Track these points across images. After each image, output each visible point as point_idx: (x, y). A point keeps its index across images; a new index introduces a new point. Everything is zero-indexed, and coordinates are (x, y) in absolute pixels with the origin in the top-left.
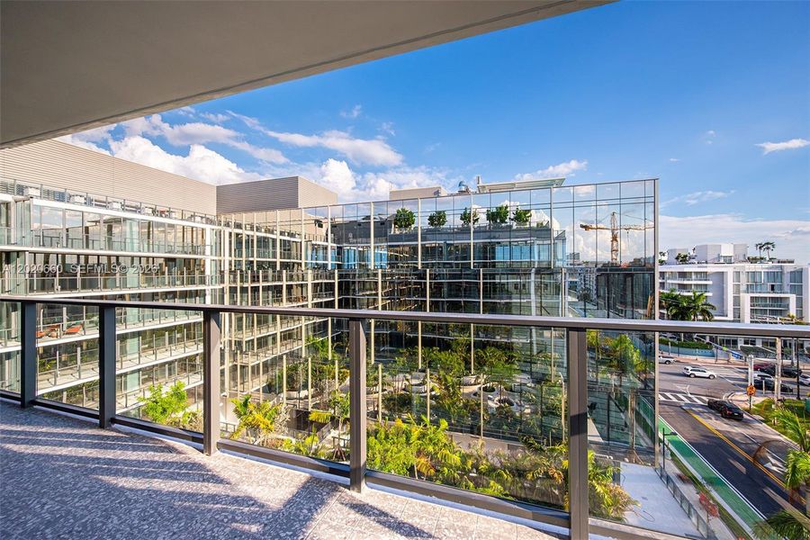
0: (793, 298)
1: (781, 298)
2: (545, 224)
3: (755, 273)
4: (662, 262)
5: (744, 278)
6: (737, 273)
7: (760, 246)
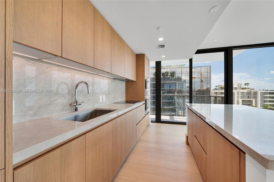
0: (254, 100)
1: (251, 100)
2: (180, 77)
3: (243, 93)
4: (216, 89)
5: (240, 94)
6: (238, 93)
7: (245, 84)
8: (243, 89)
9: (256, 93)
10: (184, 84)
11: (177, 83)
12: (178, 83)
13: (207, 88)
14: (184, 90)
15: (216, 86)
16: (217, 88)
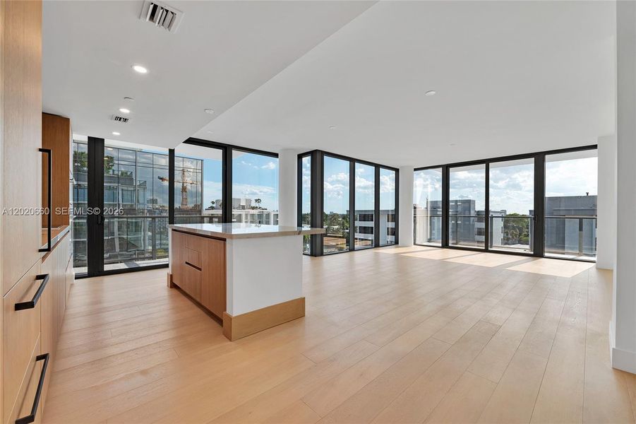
2: (129, 173)
3: (253, 215)
4: (212, 208)
5: (249, 217)
6: (246, 215)
7: (256, 201)
8: (253, 208)
9: (268, 215)
10: (141, 192)
11: (120, 188)
12: (122, 190)
13: (196, 206)
14: (141, 207)
15: (213, 203)
16: (214, 205)
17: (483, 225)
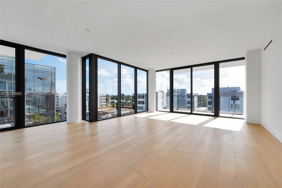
11: (7, 82)
17: (190, 100)
